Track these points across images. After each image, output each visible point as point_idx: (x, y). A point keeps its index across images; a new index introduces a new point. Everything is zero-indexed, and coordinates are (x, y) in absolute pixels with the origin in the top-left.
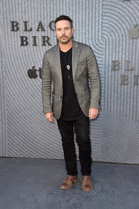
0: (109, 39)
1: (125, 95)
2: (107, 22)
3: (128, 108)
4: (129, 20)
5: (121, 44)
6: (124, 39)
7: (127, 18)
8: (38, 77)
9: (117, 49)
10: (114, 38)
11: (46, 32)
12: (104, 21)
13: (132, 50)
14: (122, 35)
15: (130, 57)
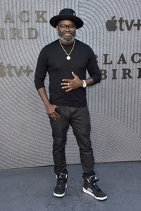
0: (86, 32)
1: (104, 90)
2: (84, 13)
3: (107, 104)
4: (106, 12)
5: (98, 37)
6: (102, 32)
7: (105, 10)
8: (7, 75)
9: (95, 43)
10: (91, 31)
11: (15, 24)
12: (81, 12)
13: (110, 43)
14: (100, 28)
15: (108, 51)
